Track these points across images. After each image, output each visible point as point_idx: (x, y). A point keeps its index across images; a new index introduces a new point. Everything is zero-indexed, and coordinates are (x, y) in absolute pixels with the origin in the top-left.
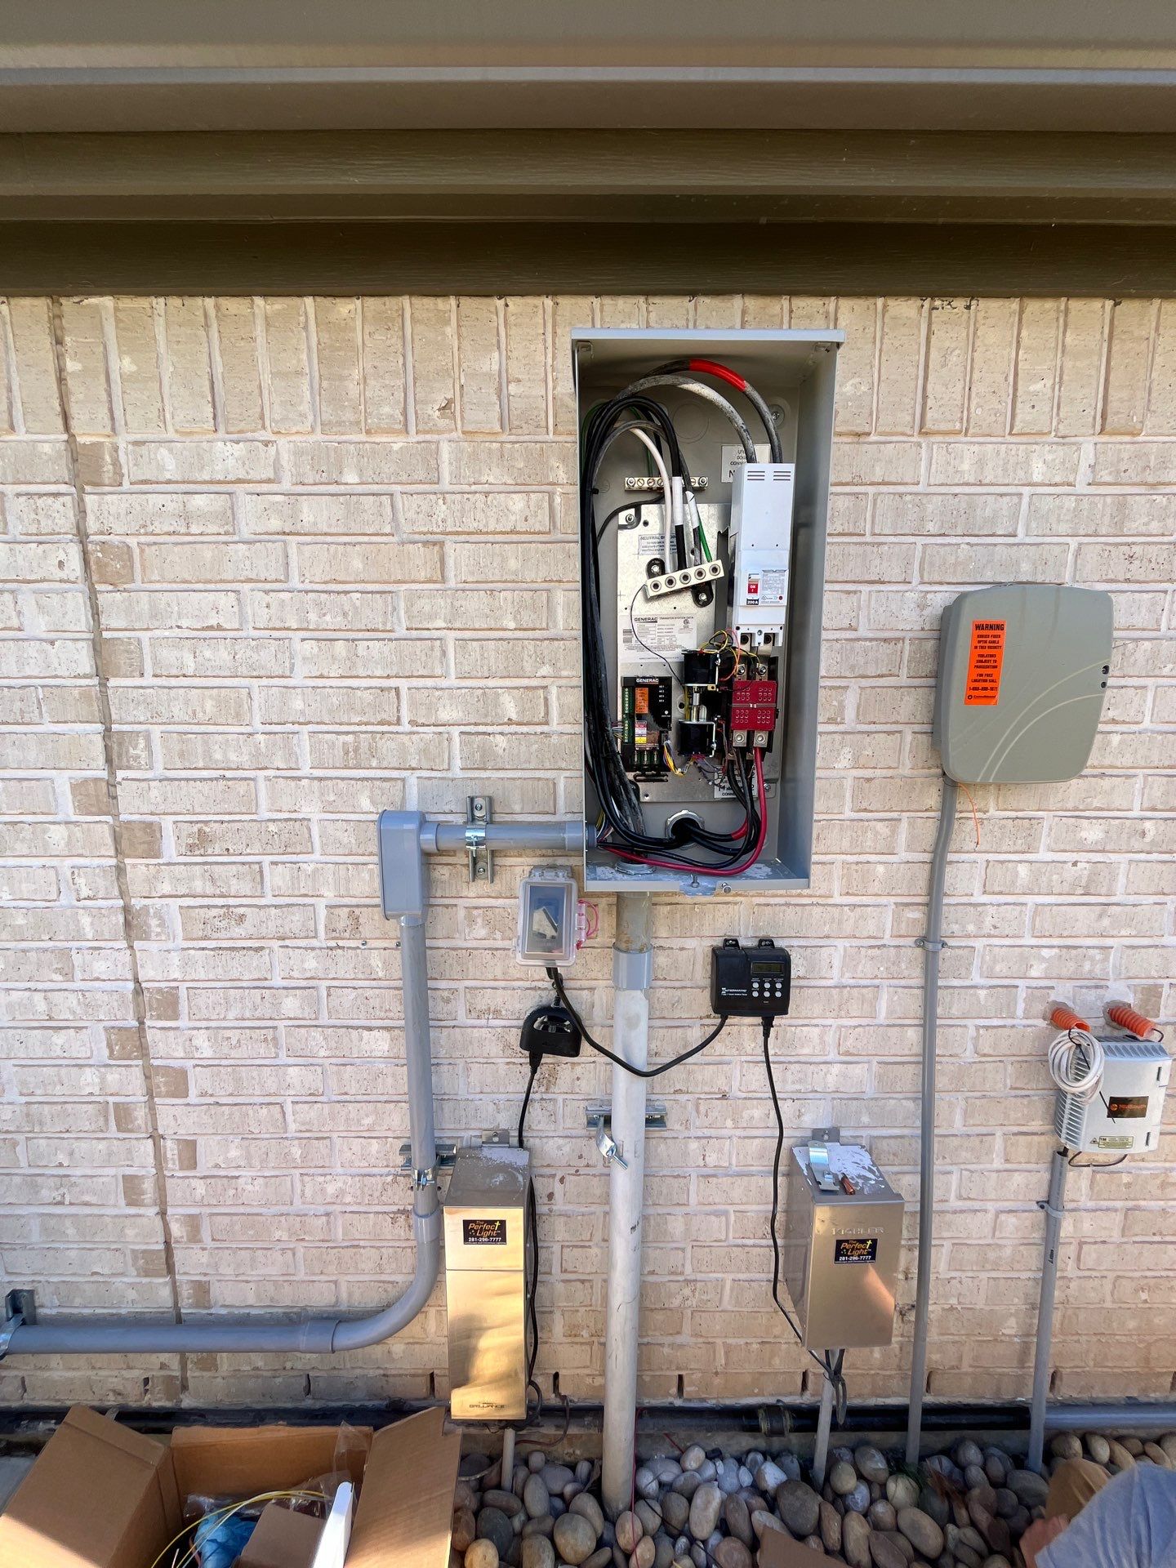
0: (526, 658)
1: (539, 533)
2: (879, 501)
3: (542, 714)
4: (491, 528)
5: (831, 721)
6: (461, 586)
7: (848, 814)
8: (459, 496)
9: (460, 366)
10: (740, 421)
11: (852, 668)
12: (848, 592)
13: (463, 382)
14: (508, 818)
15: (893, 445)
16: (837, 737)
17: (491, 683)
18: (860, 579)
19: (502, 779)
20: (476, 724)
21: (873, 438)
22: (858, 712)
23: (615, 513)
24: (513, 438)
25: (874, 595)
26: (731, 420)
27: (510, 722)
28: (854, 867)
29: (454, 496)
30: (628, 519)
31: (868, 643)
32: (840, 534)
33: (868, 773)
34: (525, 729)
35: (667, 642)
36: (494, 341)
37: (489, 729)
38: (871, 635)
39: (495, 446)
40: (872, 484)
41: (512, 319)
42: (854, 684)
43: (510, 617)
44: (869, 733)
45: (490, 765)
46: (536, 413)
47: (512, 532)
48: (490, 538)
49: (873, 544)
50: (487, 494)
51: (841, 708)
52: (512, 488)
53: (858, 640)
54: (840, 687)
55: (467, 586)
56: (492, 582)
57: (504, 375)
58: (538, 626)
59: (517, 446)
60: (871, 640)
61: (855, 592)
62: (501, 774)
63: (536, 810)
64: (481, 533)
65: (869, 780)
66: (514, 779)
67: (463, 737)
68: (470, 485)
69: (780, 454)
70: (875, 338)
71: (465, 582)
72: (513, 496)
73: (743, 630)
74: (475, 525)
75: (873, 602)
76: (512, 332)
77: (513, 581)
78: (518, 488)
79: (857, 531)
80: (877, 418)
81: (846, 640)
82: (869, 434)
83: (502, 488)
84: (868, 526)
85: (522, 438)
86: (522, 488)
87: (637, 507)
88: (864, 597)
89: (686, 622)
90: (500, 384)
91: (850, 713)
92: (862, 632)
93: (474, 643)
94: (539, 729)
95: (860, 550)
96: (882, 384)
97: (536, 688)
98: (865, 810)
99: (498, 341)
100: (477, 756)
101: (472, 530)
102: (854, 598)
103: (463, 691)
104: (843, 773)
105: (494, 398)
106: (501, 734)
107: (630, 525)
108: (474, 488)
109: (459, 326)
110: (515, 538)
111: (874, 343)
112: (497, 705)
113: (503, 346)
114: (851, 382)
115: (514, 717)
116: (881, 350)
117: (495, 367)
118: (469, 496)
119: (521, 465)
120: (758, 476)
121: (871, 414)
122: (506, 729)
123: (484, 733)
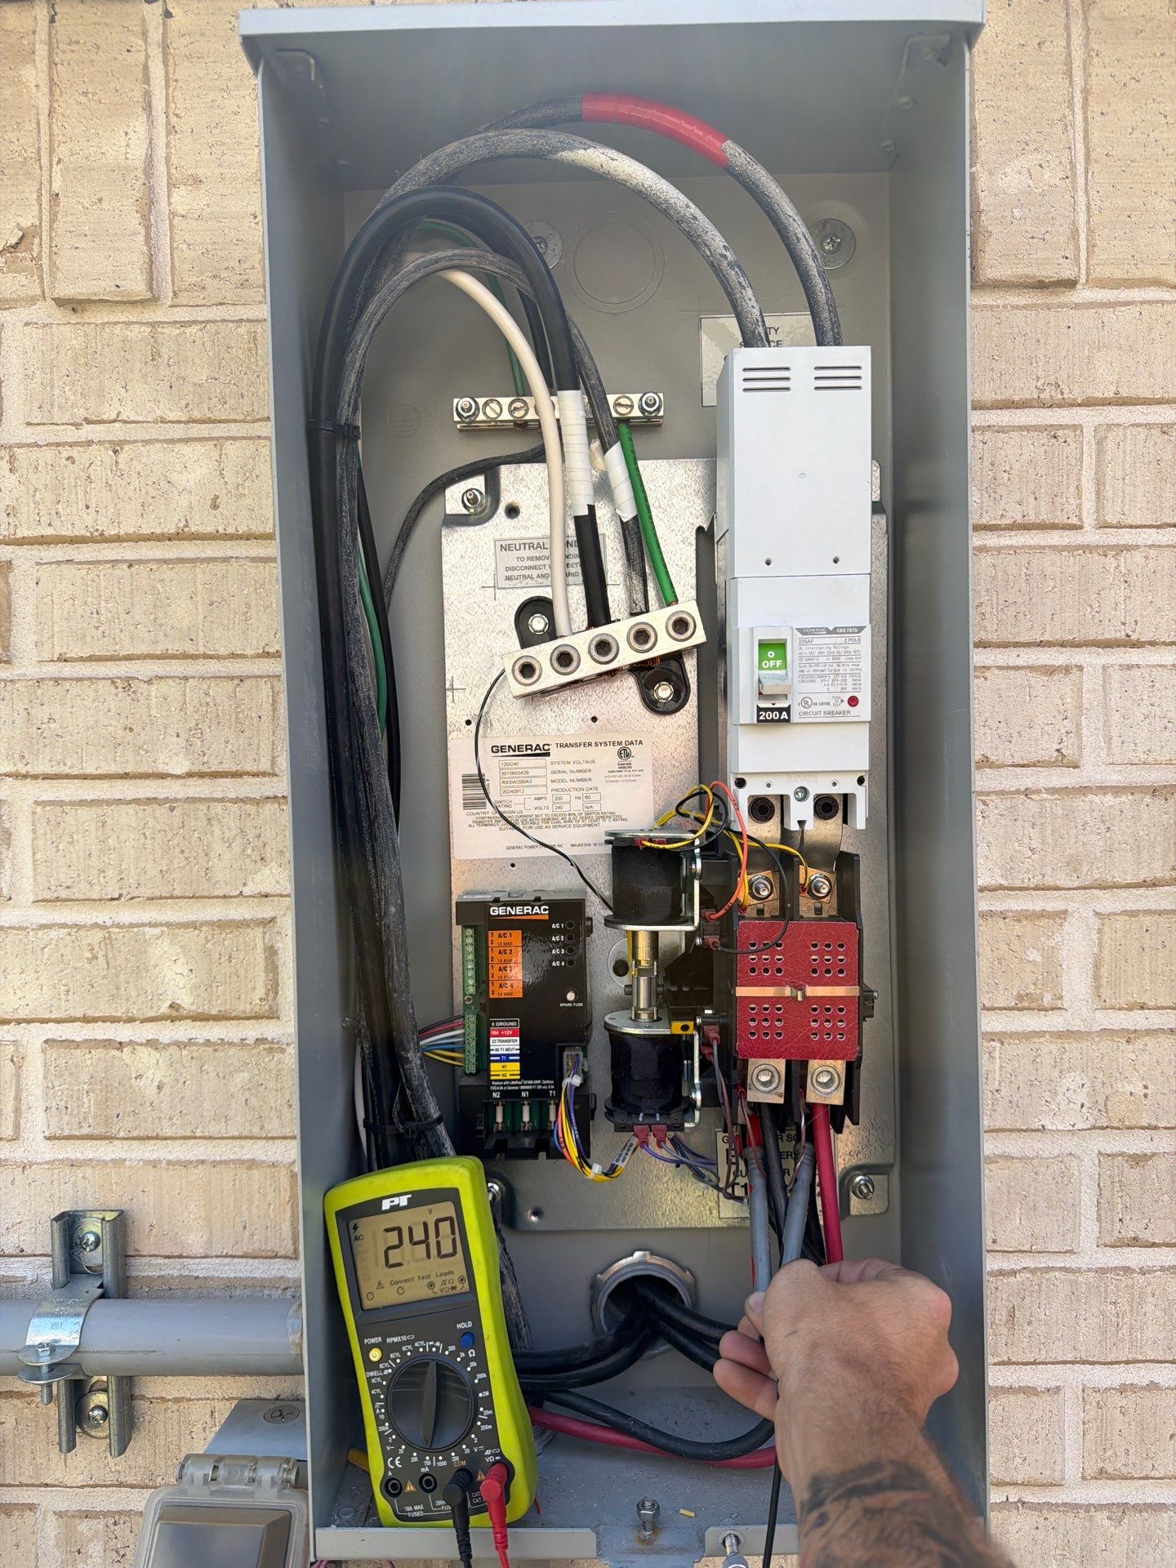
0: (218, 847)
1: (247, 537)
2: (1110, 445)
3: (260, 992)
4: (127, 528)
5: (1026, 1003)
6: (52, 670)
7: (1092, 1256)
8: (48, 454)
9: (51, 151)
10: (717, 241)
11: (1073, 863)
12: (1049, 671)
13: (56, 187)
14: (172, 1269)
15: (1135, 310)
16: (1048, 1048)
17: (126, 915)
18: (1078, 637)
19: (155, 1164)
20: (87, 1020)
21: (1082, 294)
22: (1097, 977)
23: (438, 487)
24: (182, 314)
25: (1116, 676)
26: (694, 239)
27: (176, 1014)
28: (1118, 1400)
29: (35, 453)
30: (471, 500)
31: (1109, 799)
32: (1015, 527)
33: (1137, 1143)
34: (215, 1032)
35: (577, 806)
36: (138, 94)
37: (123, 1033)
38: (1114, 778)
39: (135, 332)
40: (1089, 403)
41: (178, 45)
42: (1082, 908)
43: (178, 744)
44: (1130, 1036)
45: (121, 1128)
46: (238, 253)
47: (179, 536)
48: (129, 552)
49: (1104, 550)
50: (117, 447)
51: (1052, 970)
52: (179, 431)
53: (1084, 790)
54: (1043, 914)
55: (68, 670)
56: (129, 658)
57: (161, 168)
58: (248, 767)
59: (194, 329)
60: (1117, 790)
61: (1067, 669)
62: (153, 1151)
63: (246, 1248)
64: (103, 539)
65: (1138, 1160)
66: (185, 1164)
67: (52, 1054)
68: (77, 425)
69: (836, 324)
70: (1068, 62)
71: (63, 659)
72: (185, 449)
73: (755, 788)
74: (89, 520)
75: (1115, 695)
76: (182, 71)
77: (185, 656)
78: (195, 430)
79: (1061, 519)
80: (1091, 247)
81: (1052, 791)
82: (1071, 284)
83: (154, 432)
84: (1088, 505)
85: (203, 314)
86: (204, 430)
87: (489, 469)
88: (1090, 681)
89: (624, 753)
90: (150, 190)
91: (1076, 983)
92: (1093, 771)
93: (84, 812)
94: (252, 1031)
95: (1071, 563)
96: (1094, 167)
97: (244, 924)
98: (1135, 1242)
99: (148, 95)
100: (89, 1103)
101: (80, 531)
102: (1065, 684)
103: (54, 934)
104: (1068, 1144)
105: (134, 222)
106: (153, 1044)
107: (477, 514)
108: (86, 432)
109: (52, 63)
110: (190, 550)
111: (1069, 74)
112: (140, 970)
113: (159, 103)
114: (1016, 164)
115: (186, 1001)
116: (1086, 91)
117: (138, 153)
118: (74, 452)
119: (203, 376)
120: (775, 381)
121: (1075, 234)
122: (167, 1033)
123: (107, 1044)
